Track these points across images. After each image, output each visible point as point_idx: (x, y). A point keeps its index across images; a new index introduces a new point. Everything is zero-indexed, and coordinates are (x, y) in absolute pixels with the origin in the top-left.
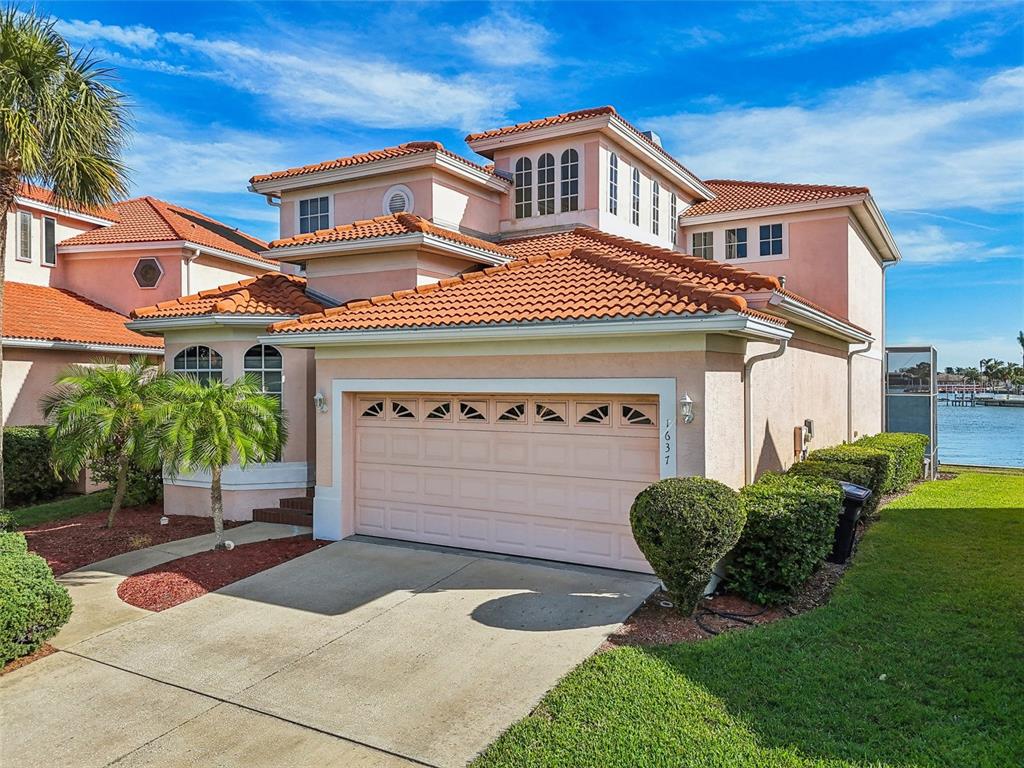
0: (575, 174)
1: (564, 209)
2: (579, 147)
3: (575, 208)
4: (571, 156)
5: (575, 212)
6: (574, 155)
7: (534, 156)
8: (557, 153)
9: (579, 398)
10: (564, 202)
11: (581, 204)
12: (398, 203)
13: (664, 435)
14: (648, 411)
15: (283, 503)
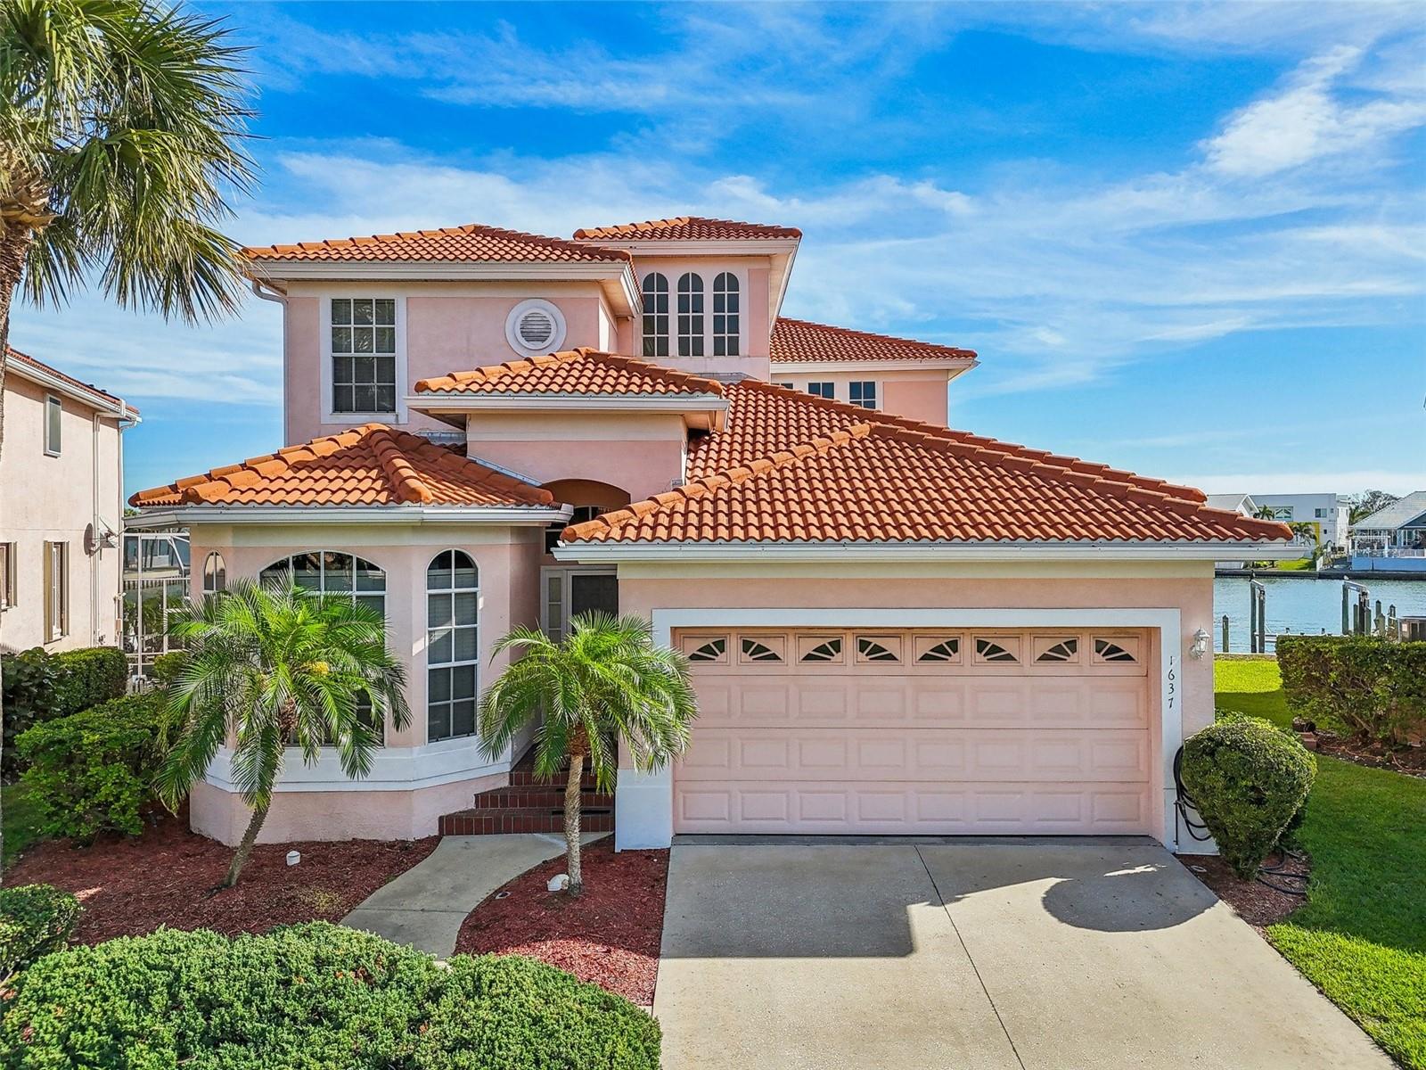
0: (734, 306)
1: (719, 351)
2: (741, 272)
3: (734, 351)
4: (727, 283)
5: (735, 358)
6: (734, 283)
7: (673, 275)
8: (708, 275)
9: (1037, 633)
10: (718, 344)
11: (743, 346)
12: (537, 328)
13: (1165, 674)
14: (1127, 646)
15: (481, 799)
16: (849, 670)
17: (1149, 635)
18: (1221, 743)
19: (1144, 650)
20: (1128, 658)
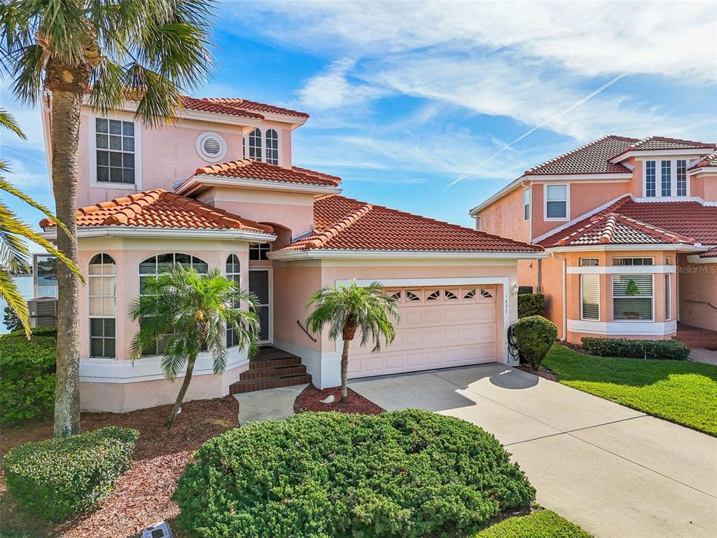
0: (275, 145)
2: (279, 130)
4: (272, 134)
6: (275, 135)
8: (263, 129)
9: (464, 287)
12: (212, 146)
13: (505, 301)
14: (490, 292)
15: (243, 376)
16: (403, 305)
17: (498, 287)
18: (533, 323)
19: (495, 293)
20: (490, 296)
